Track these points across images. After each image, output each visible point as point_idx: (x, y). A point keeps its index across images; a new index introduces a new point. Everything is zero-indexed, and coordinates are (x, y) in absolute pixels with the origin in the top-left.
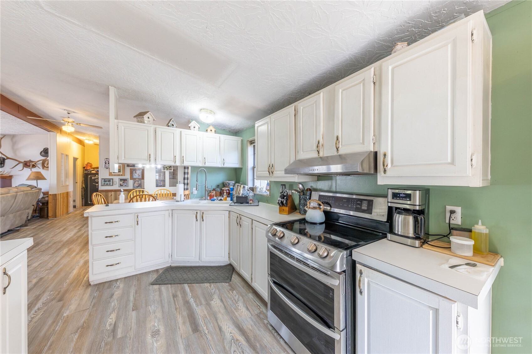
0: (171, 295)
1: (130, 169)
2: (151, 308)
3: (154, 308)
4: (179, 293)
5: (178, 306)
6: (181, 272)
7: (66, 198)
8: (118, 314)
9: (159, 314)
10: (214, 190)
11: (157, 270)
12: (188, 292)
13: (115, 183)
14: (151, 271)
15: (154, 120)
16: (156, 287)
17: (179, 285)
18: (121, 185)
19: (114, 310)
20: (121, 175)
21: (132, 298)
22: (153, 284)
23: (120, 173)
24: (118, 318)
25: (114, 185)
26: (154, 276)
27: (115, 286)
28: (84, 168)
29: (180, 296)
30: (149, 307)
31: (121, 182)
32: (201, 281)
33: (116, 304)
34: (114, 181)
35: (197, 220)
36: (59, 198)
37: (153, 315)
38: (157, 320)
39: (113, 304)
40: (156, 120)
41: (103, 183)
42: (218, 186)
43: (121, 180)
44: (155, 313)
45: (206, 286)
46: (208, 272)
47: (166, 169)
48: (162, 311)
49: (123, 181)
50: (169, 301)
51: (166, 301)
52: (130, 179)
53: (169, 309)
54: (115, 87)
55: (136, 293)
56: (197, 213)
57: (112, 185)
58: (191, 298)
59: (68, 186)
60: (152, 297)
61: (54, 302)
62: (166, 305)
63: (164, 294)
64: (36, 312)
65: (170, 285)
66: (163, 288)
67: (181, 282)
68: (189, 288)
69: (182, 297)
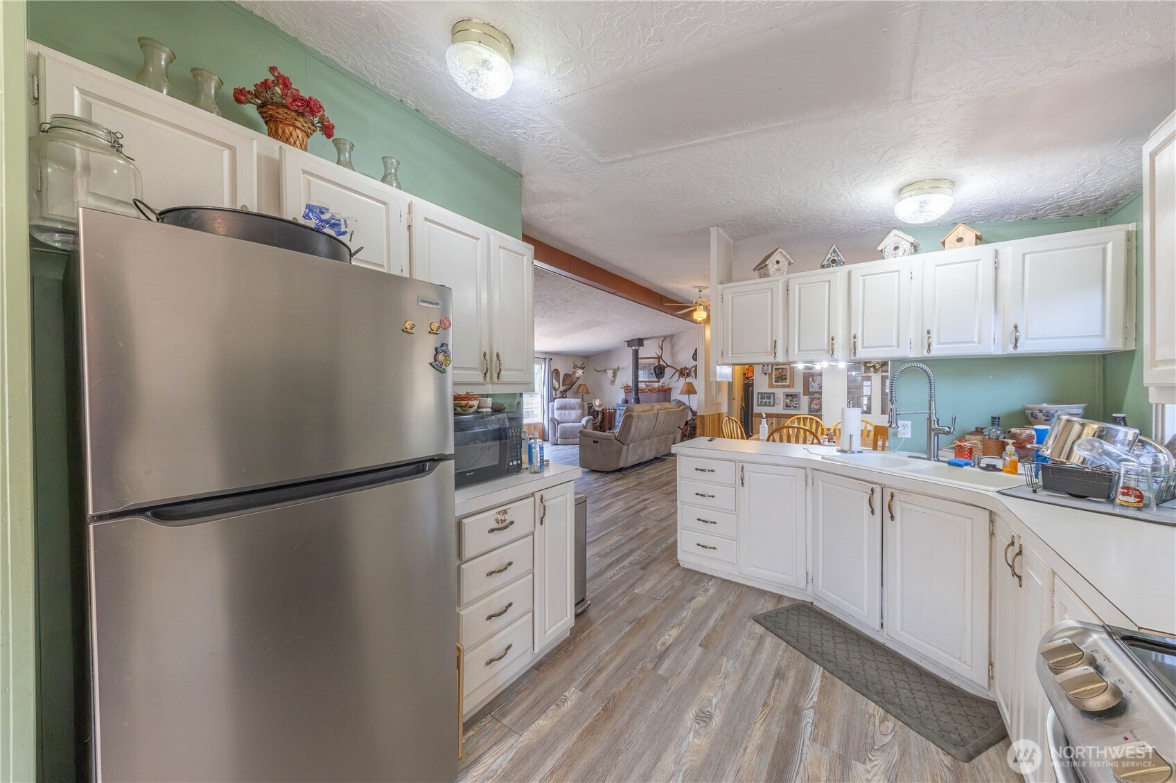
0: (775, 665)
1: (804, 373)
2: (727, 665)
3: (731, 667)
4: (792, 675)
5: (771, 702)
6: (824, 632)
7: (716, 424)
8: (680, 634)
9: (730, 688)
10: (979, 431)
11: (780, 595)
12: (815, 688)
13: (777, 401)
14: (769, 592)
15: (789, 264)
16: (759, 629)
17: (803, 656)
18: (787, 406)
19: (680, 625)
20: (788, 386)
21: (711, 623)
22: (757, 619)
23: (786, 382)
24: (677, 641)
25: (776, 405)
26: (768, 606)
27: (704, 586)
28: (745, 374)
29: (791, 682)
30: (725, 659)
31: (787, 400)
32: (865, 689)
33: (688, 617)
35: (873, 512)
36: (707, 421)
37: (721, 680)
38: (719, 696)
39: (684, 614)
40: (793, 262)
41: (760, 400)
42: (995, 421)
43: (787, 395)
44: (725, 678)
45: (871, 711)
46: (901, 676)
47: (872, 369)
48: (738, 685)
49: (790, 397)
50: (763, 677)
51: (759, 669)
52: (804, 395)
53: (752, 692)
54: (717, 226)
55: (722, 618)
56: (872, 490)
57: (773, 405)
58: (812, 707)
59: (720, 403)
60: (740, 643)
61: (638, 566)
62: (753, 680)
63: (763, 653)
64: (620, 569)
65: (785, 643)
66: (770, 640)
67: (814, 654)
68: (821, 681)
69: (794, 689)
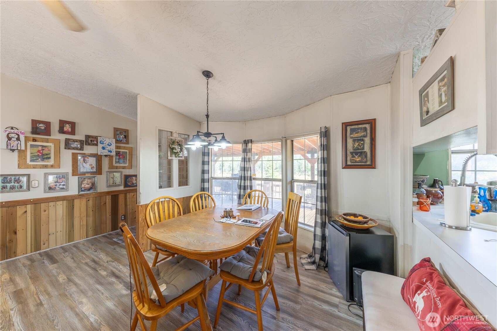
1: (73, 153)
13: (34, 183)
20: (52, 166)
23: (49, 161)
25: (31, 189)
34: (31, 180)
57: (28, 190)
